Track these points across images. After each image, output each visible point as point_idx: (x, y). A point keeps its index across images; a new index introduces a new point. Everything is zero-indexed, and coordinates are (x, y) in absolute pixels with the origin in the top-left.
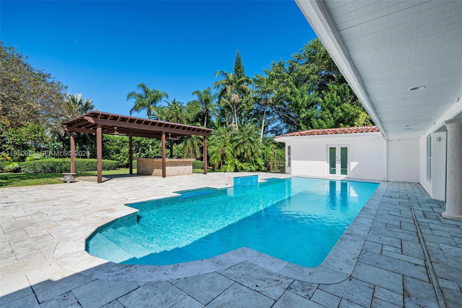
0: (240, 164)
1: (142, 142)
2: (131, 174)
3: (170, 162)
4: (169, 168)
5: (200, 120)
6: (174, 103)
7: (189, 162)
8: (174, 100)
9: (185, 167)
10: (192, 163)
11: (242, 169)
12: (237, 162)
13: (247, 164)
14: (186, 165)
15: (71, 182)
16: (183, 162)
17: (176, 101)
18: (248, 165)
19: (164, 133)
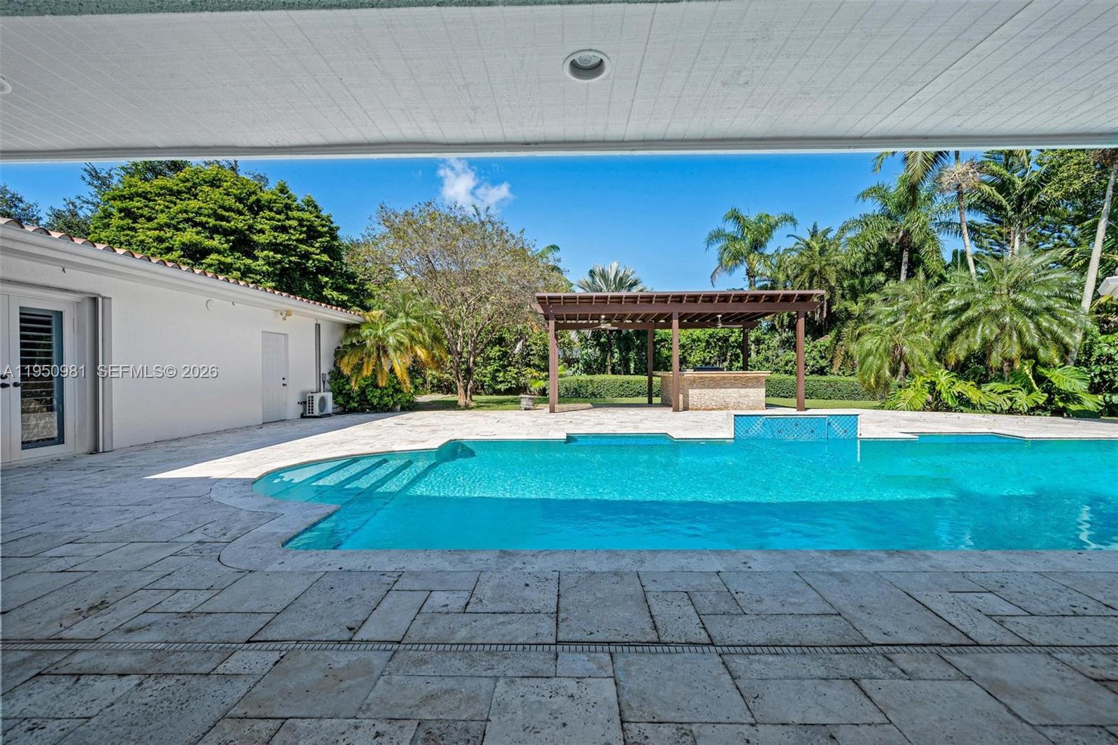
0: (962, 387)
1: (732, 339)
2: (650, 404)
3: (701, 378)
4: (697, 391)
5: (887, 265)
6: (814, 234)
7: (756, 378)
8: (815, 227)
9: (743, 391)
10: (763, 380)
11: (965, 403)
12: (943, 378)
13: (1001, 387)
14: (745, 386)
15: (526, 409)
16: (735, 379)
17: (821, 229)
18: (1006, 392)
19: (675, 315)
